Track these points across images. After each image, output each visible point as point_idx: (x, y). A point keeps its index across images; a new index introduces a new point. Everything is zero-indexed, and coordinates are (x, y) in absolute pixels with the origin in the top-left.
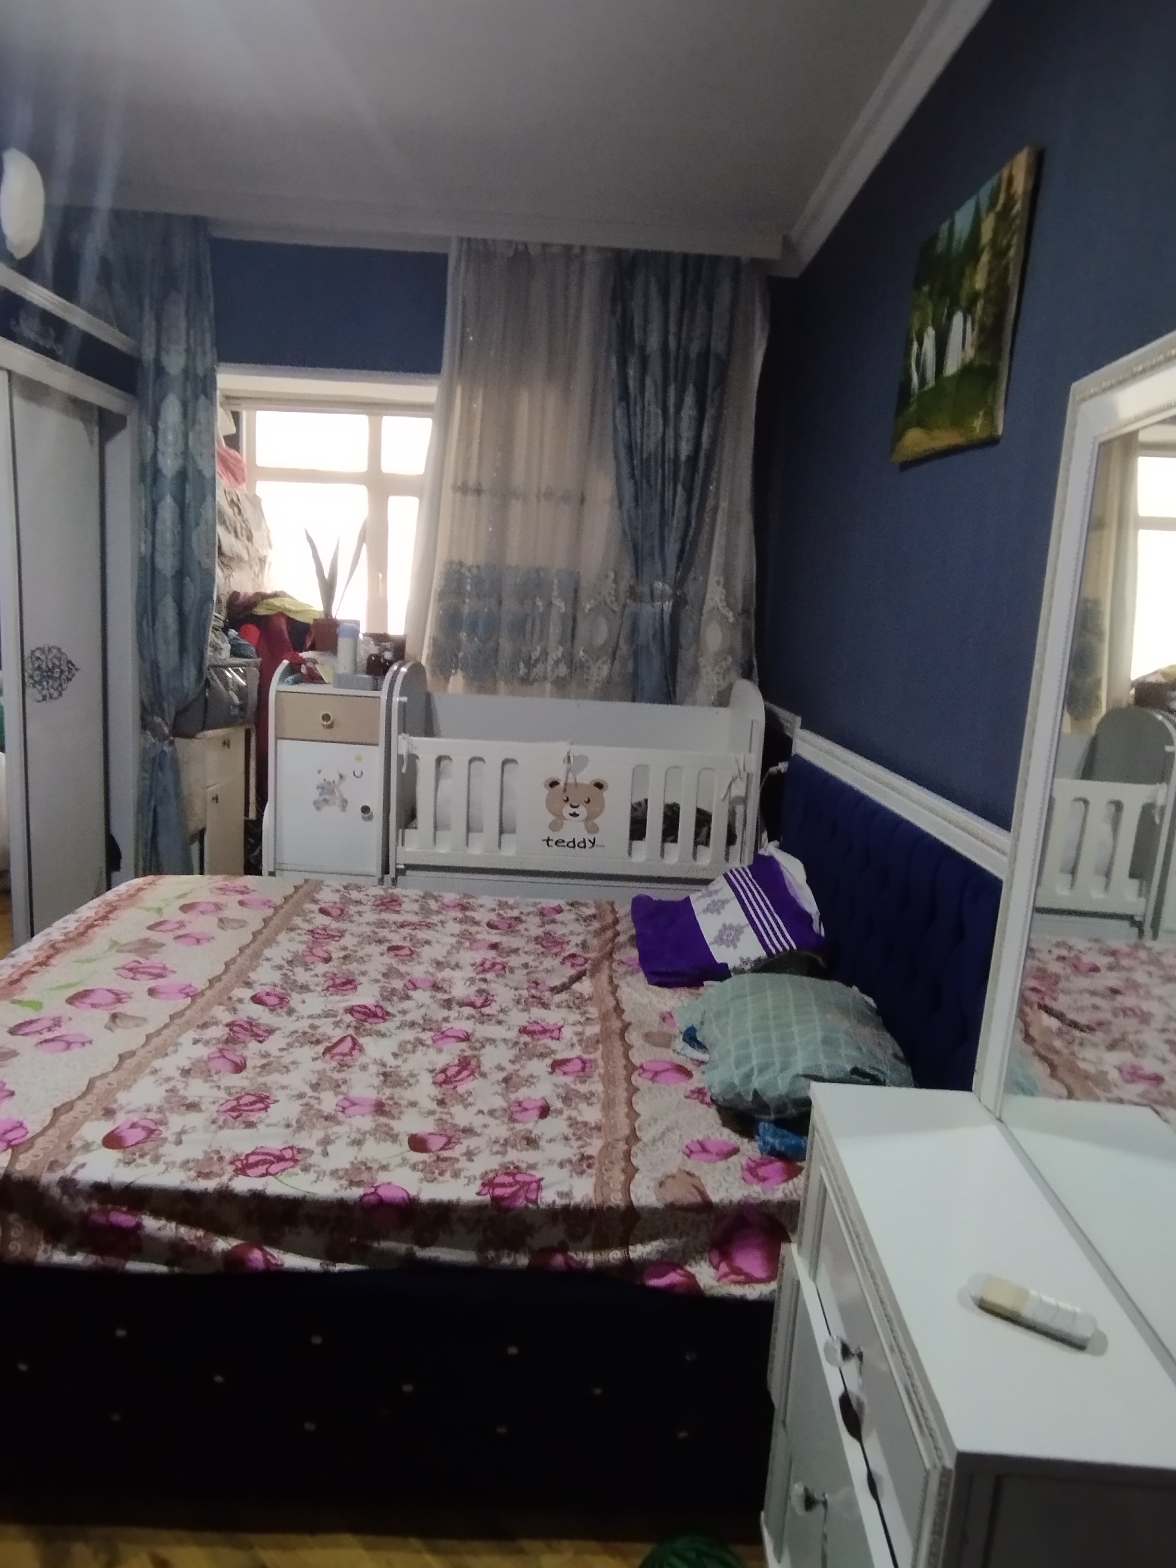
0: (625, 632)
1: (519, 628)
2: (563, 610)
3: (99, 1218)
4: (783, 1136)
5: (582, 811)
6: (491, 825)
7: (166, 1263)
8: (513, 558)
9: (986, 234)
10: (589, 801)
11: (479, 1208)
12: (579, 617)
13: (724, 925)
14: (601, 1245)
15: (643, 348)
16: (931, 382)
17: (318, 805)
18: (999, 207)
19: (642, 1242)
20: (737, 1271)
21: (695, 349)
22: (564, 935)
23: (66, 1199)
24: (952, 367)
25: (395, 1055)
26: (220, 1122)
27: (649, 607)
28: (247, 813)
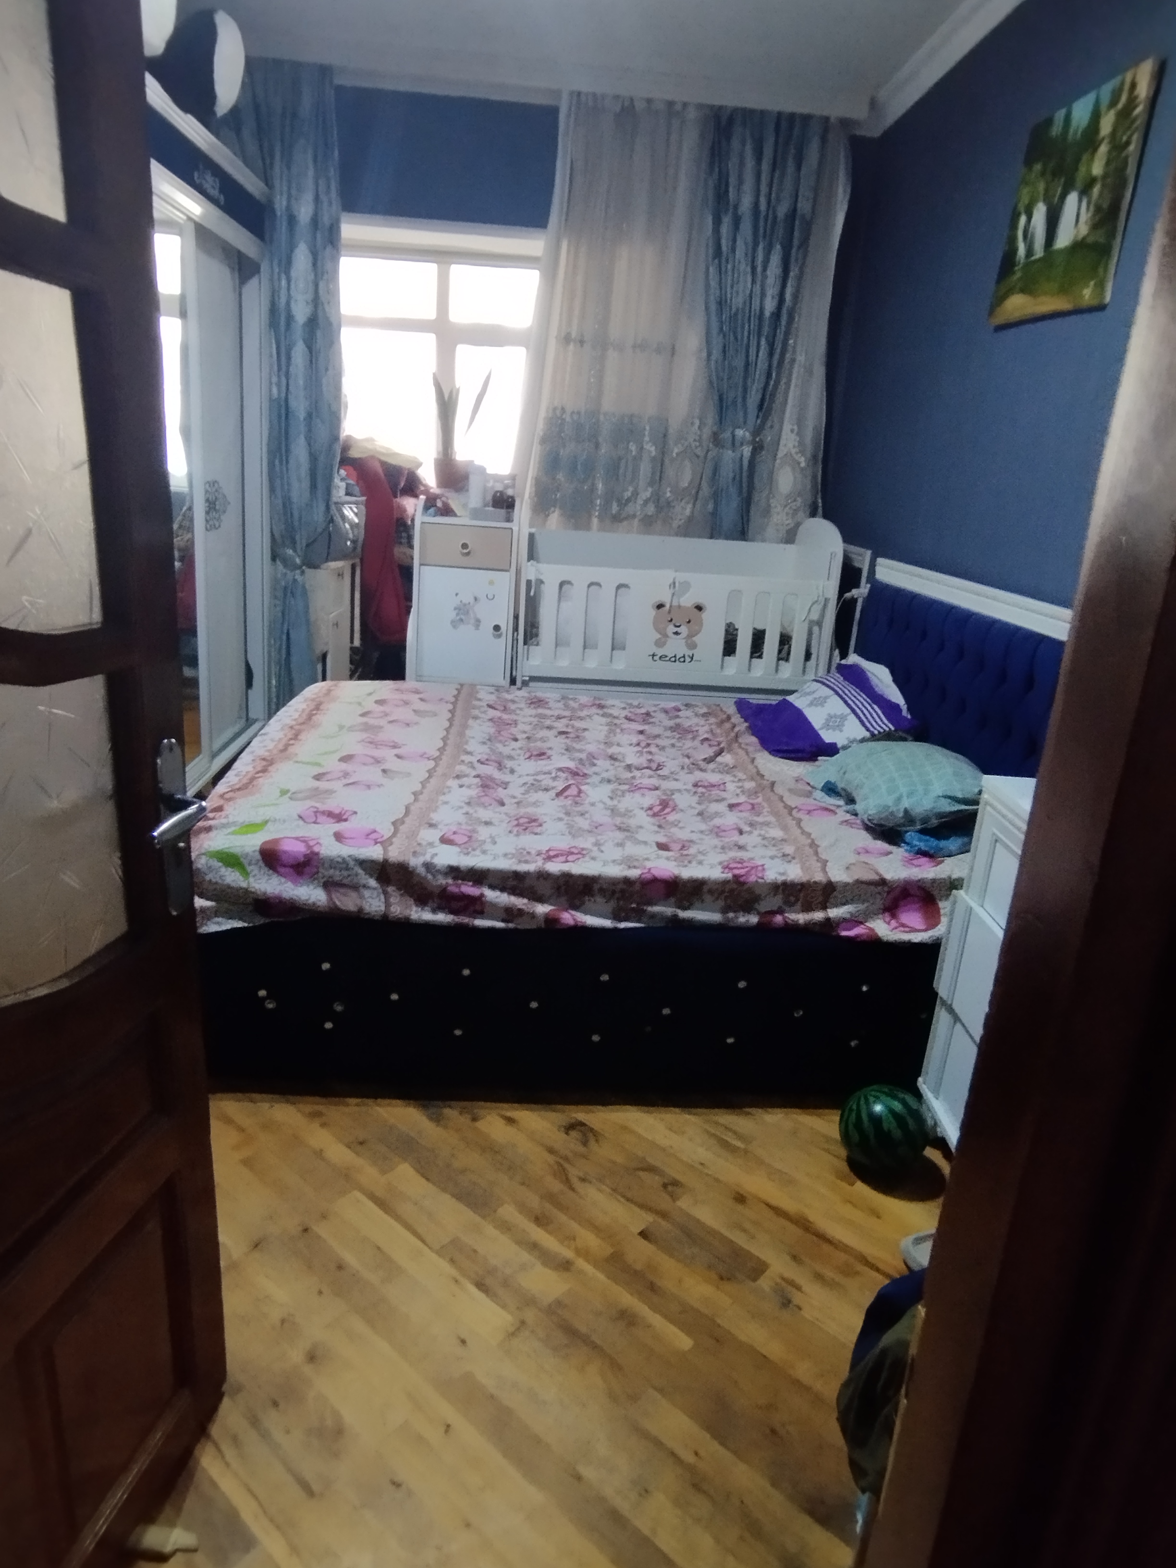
0: (708, 472)
1: (614, 469)
2: (654, 454)
3: (453, 889)
4: (927, 841)
5: (684, 630)
6: (605, 643)
7: (503, 921)
8: (608, 405)
9: (1106, 125)
10: (689, 622)
11: (725, 882)
12: (667, 461)
13: (829, 715)
14: (808, 908)
15: (736, 207)
16: (1039, 251)
17: (454, 624)
18: (1120, 106)
19: (836, 906)
20: (903, 925)
21: (782, 210)
22: (691, 726)
23: (430, 877)
24: (1063, 240)
25: (612, 798)
26: (515, 832)
27: (730, 452)
28: (352, 641)
